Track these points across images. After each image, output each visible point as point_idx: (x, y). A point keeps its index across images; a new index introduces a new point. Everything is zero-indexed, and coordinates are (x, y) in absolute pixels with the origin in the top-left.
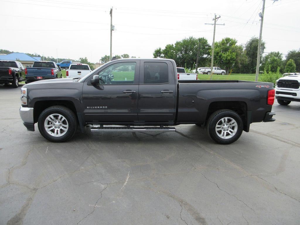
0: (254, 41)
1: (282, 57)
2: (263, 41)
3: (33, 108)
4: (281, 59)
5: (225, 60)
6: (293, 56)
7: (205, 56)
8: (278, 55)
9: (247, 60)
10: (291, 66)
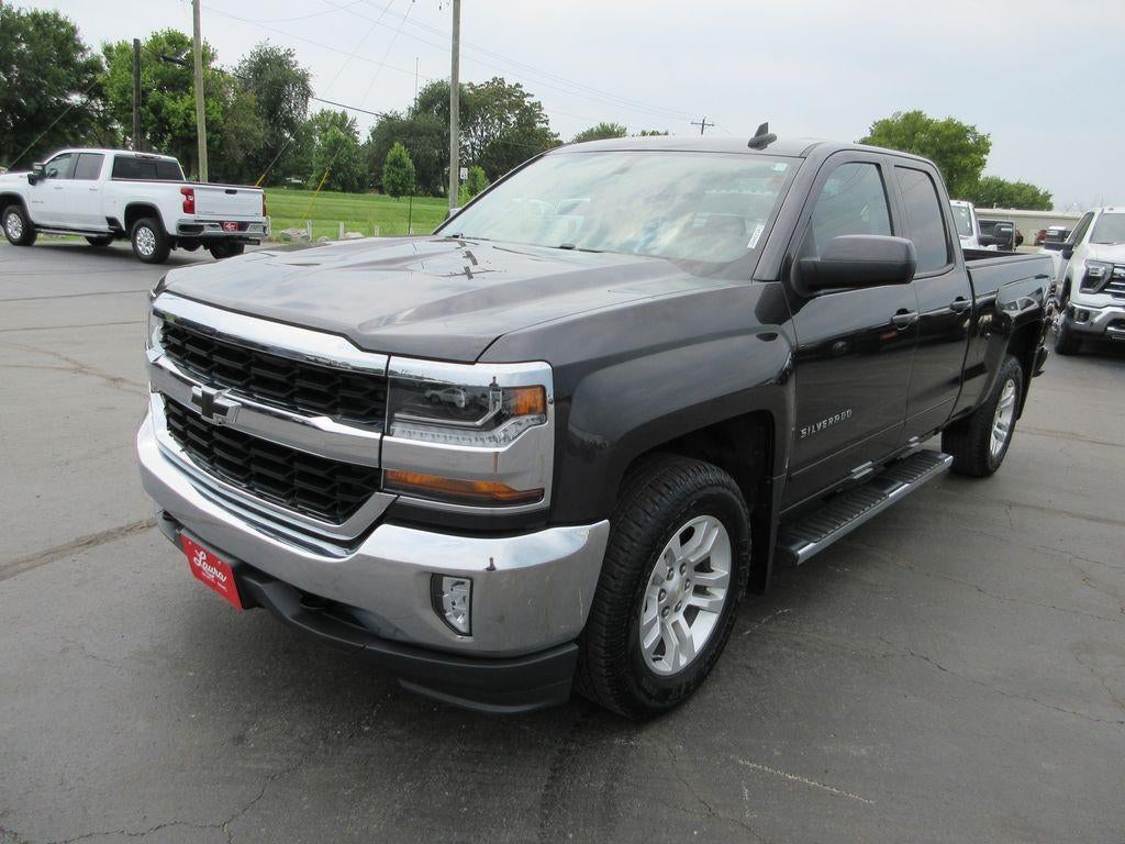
0: (267, 60)
1: (358, 133)
2: (301, 66)
3: (606, 521)
4: (355, 140)
5: (180, 128)
6: (393, 134)
7: (76, 99)
8: (341, 122)
9: (260, 134)
10: (403, 166)
